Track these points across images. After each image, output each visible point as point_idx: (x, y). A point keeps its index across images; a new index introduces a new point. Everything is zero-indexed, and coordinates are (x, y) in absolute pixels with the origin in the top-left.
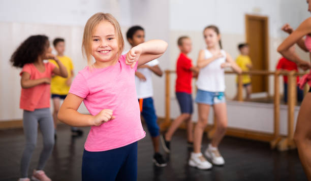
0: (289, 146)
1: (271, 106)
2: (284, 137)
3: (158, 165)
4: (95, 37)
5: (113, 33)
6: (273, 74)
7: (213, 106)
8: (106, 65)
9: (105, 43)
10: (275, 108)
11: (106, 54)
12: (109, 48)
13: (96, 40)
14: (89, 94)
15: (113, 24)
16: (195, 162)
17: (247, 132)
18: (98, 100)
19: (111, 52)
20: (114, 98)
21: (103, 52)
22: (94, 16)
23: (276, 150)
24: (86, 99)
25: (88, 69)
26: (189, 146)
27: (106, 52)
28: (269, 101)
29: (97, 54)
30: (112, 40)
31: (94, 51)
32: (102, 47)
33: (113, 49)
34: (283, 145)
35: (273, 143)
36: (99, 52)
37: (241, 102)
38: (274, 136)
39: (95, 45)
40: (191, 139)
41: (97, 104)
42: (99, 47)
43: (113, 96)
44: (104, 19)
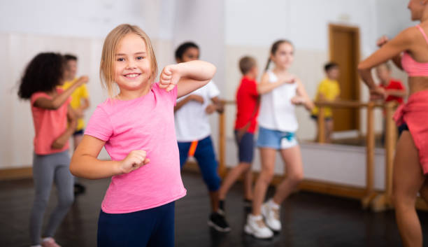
0: (387, 205)
1: (363, 149)
2: (381, 192)
3: (219, 229)
4: (119, 55)
5: (143, 50)
6: (366, 106)
7: (280, 151)
8: (134, 95)
9: (133, 63)
10: (368, 153)
11: (134, 78)
12: (138, 71)
13: (121, 60)
14: (113, 135)
15: (143, 38)
16: (252, 228)
17: (330, 186)
18: (124, 144)
19: (141, 76)
20: (146, 141)
21: (131, 76)
22: (117, 28)
23: (369, 210)
24: (108, 143)
25: (109, 101)
26: (247, 205)
27: (134, 75)
28: (360, 142)
29: (122, 79)
30: (142, 60)
31: (118, 75)
32: (130, 69)
33: (143, 72)
34: (379, 204)
35: (366, 201)
36: (125, 76)
37: (322, 145)
38: (366, 191)
39: (119, 67)
40: (250, 196)
41: (123, 148)
42: (126, 69)
43: (145, 137)
44: (131, 31)
